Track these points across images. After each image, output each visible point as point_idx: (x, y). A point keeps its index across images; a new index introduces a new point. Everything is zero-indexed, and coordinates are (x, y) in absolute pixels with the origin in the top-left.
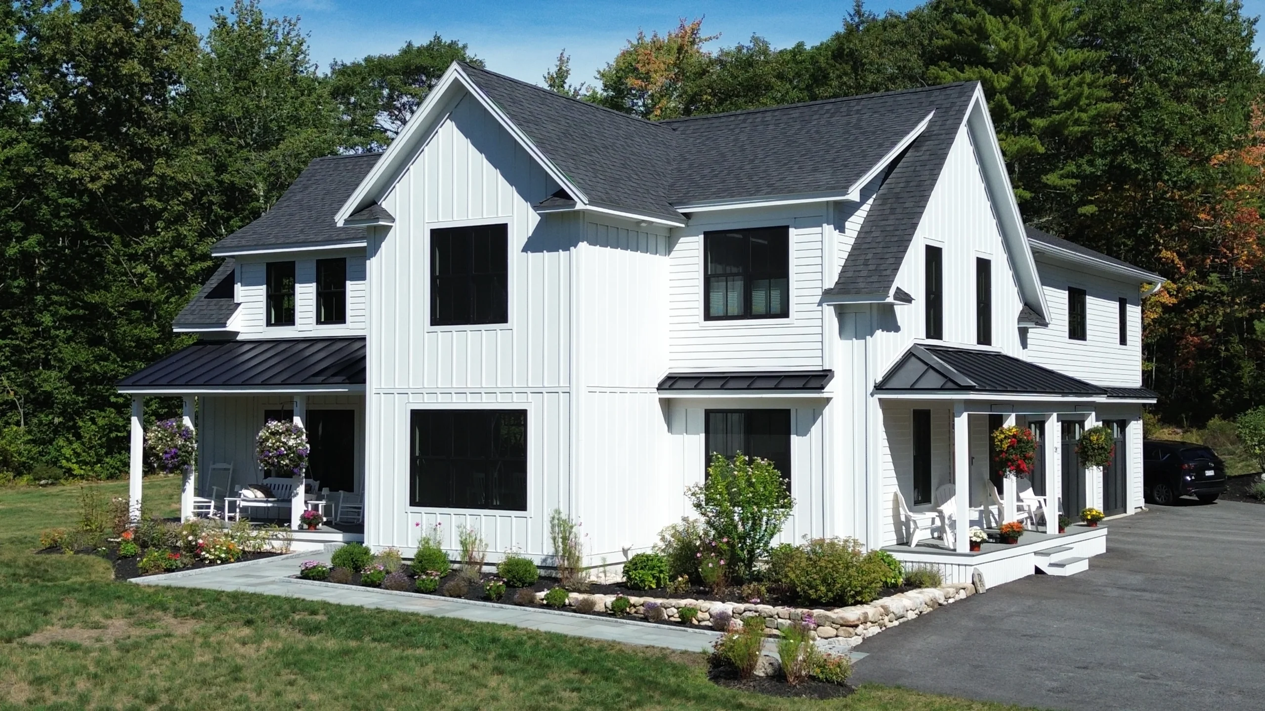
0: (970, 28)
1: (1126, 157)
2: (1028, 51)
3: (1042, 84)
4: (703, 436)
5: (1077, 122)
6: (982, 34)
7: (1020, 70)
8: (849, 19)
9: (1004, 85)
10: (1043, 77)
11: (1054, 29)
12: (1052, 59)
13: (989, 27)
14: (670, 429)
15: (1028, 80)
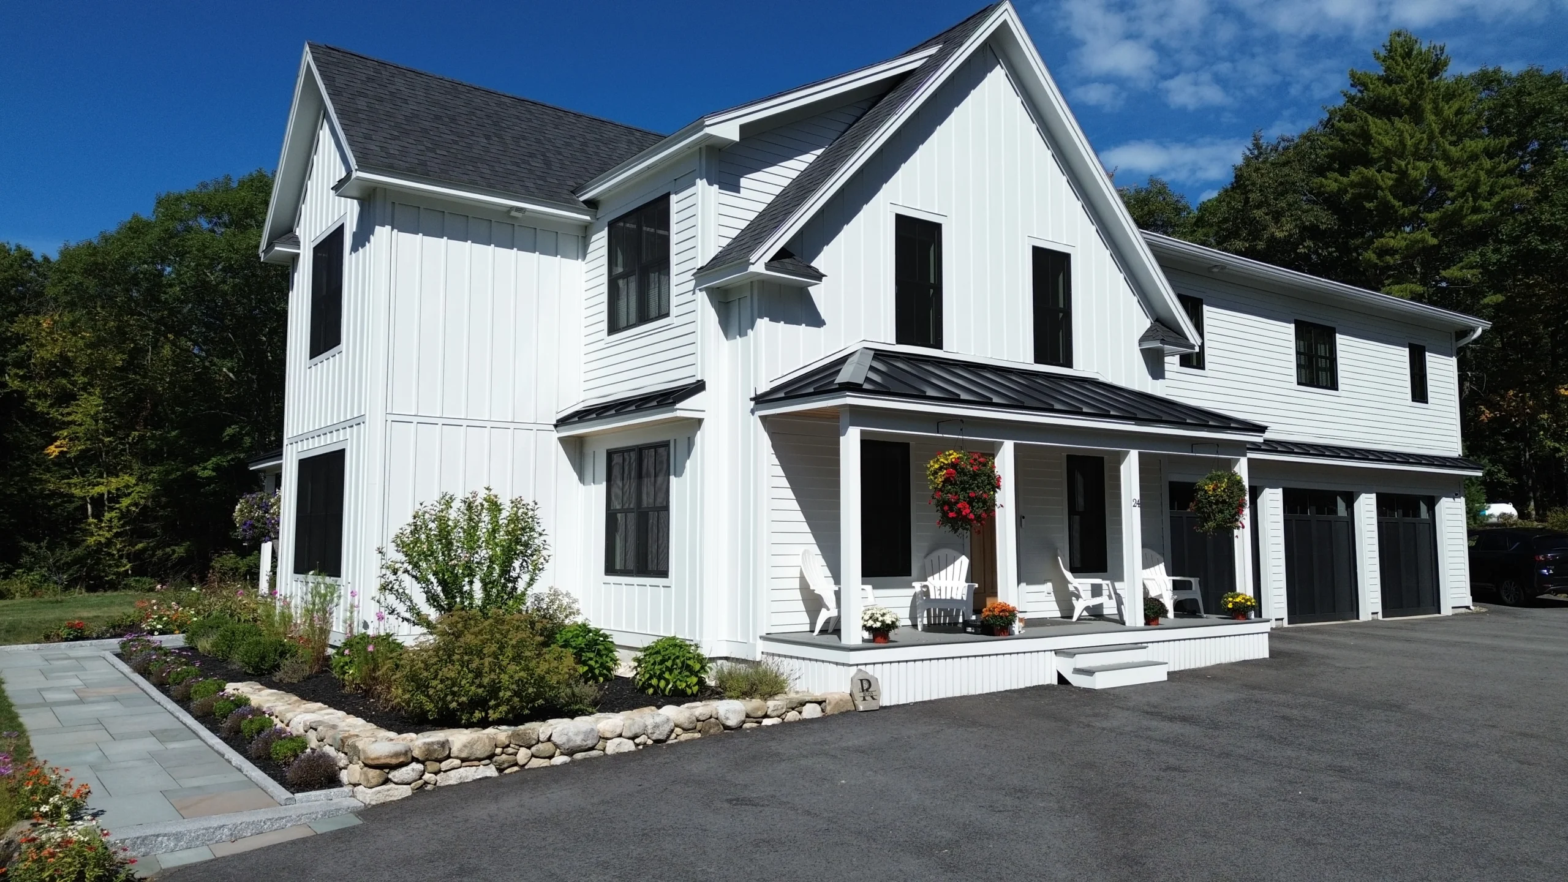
0: (1353, 133)
1: (1534, 240)
2: (1416, 146)
3: (1434, 177)
4: (603, 487)
5: (1476, 210)
6: (1365, 136)
7: (1403, 164)
8: (1248, 153)
9: (1390, 183)
10: (1434, 169)
11: (1447, 122)
12: (1444, 151)
13: (1373, 130)
14: (582, 479)
15: (1413, 174)
